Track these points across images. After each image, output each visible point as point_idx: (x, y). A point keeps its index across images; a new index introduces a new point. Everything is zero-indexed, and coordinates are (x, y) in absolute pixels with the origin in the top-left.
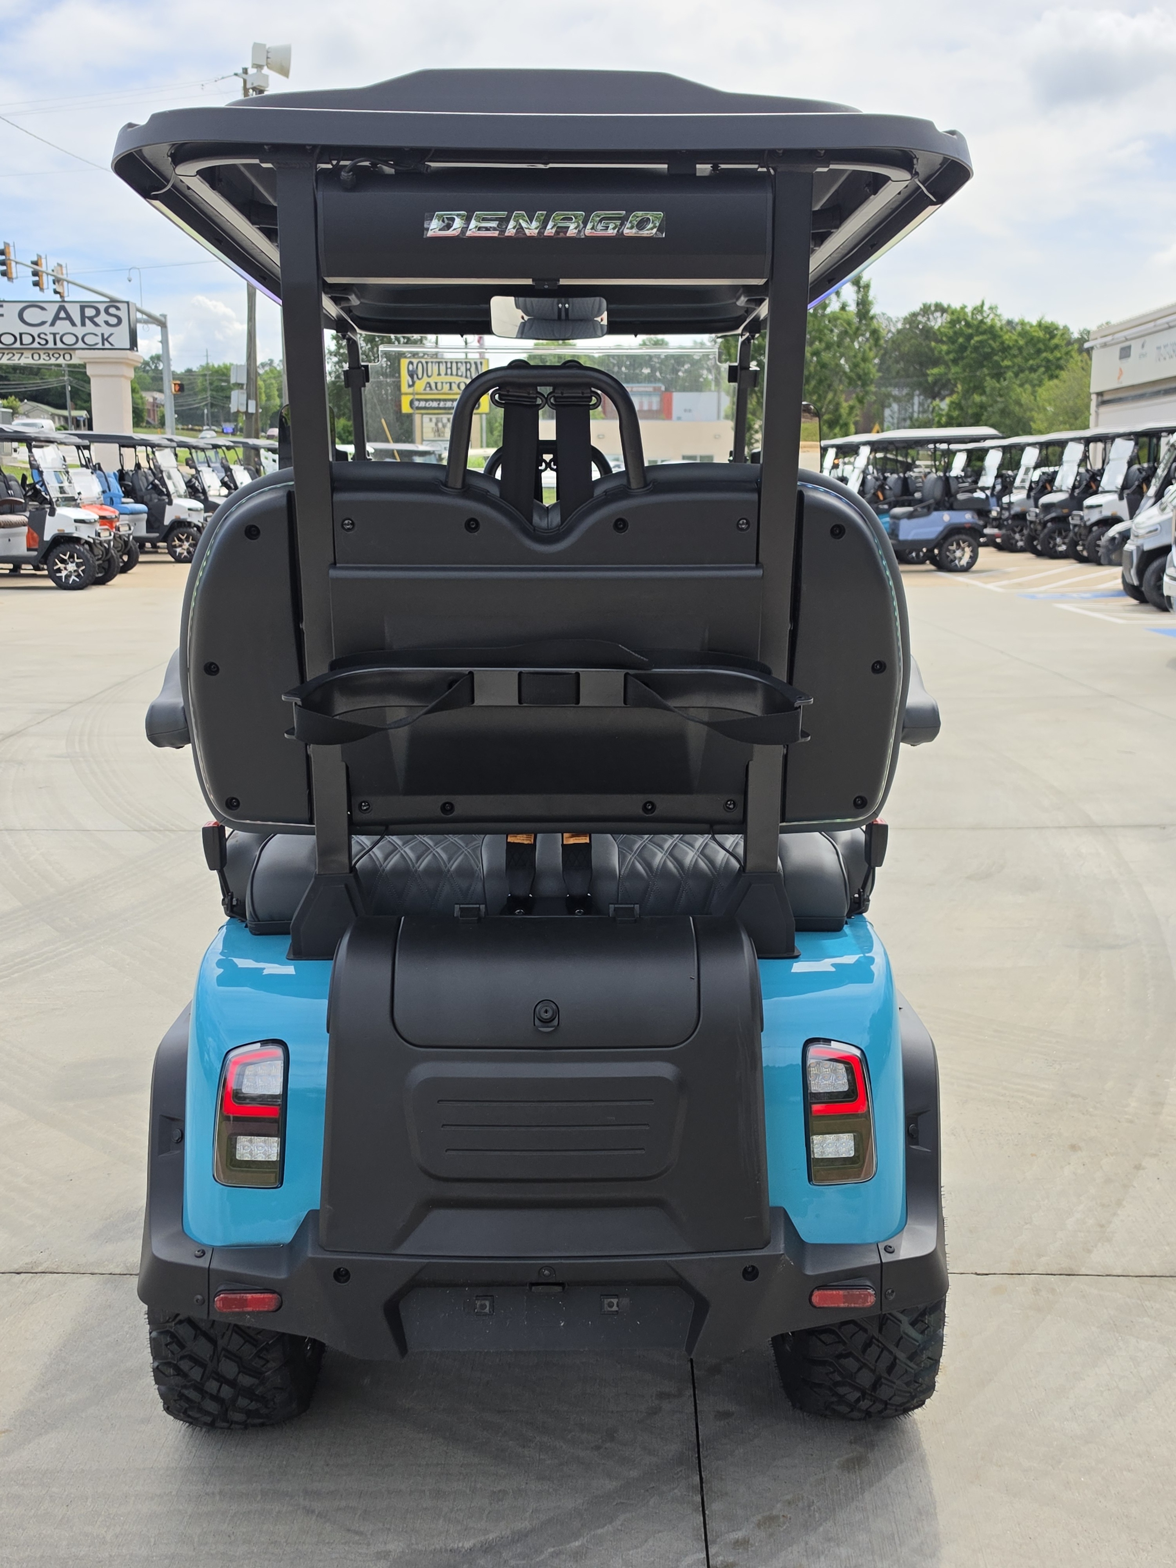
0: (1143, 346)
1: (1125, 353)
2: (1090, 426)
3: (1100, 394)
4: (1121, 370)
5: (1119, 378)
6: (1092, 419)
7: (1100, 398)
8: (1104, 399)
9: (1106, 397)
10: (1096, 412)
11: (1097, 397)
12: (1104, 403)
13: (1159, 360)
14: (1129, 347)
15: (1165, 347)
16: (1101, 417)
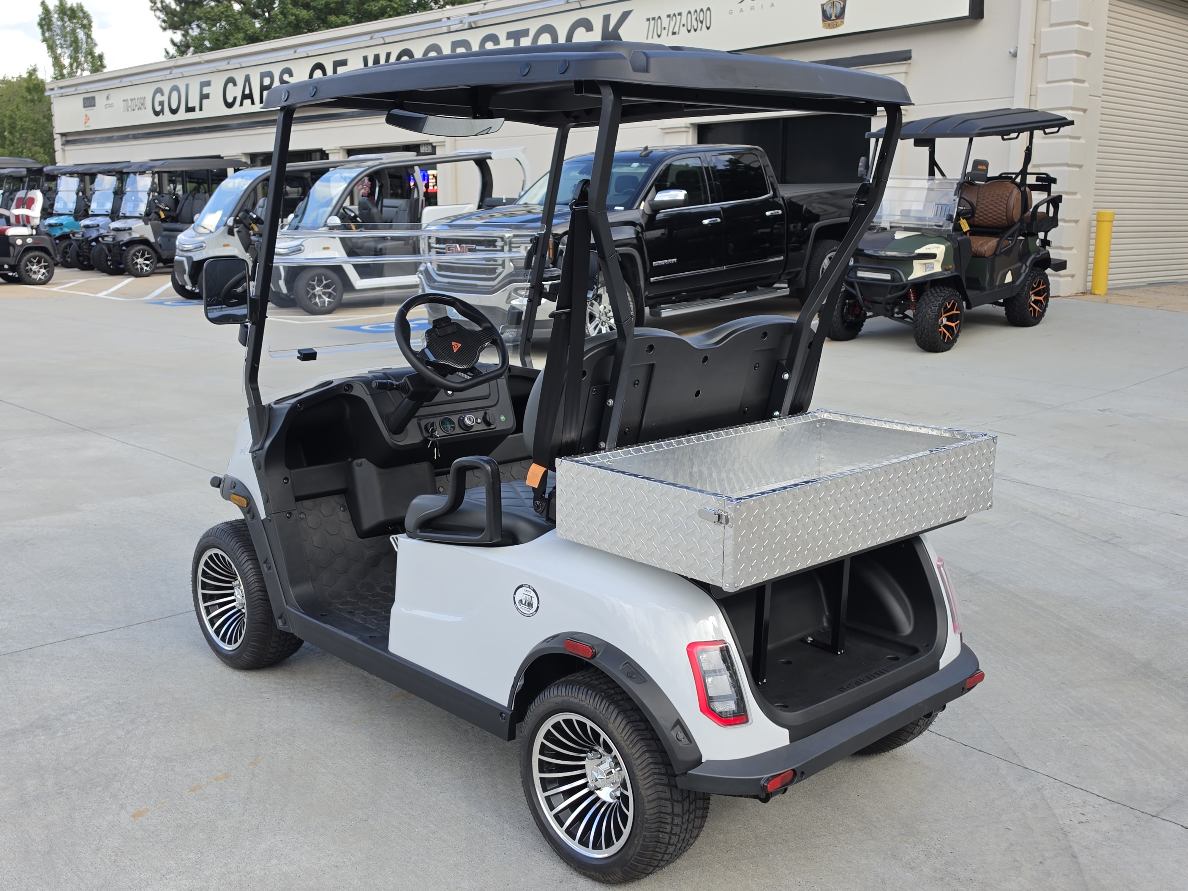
0: (108, 97)
1: (89, 103)
2: (57, 161)
3: (63, 135)
4: (86, 116)
5: (86, 123)
6: (58, 156)
7: (64, 138)
8: (70, 139)
9: (69, 138)
10: (64, 150)
11: (62, 139)
12: (67, 143)
13: (128, 110)
14: (93, 98)
15: (131, 100)
16: (66, 152)
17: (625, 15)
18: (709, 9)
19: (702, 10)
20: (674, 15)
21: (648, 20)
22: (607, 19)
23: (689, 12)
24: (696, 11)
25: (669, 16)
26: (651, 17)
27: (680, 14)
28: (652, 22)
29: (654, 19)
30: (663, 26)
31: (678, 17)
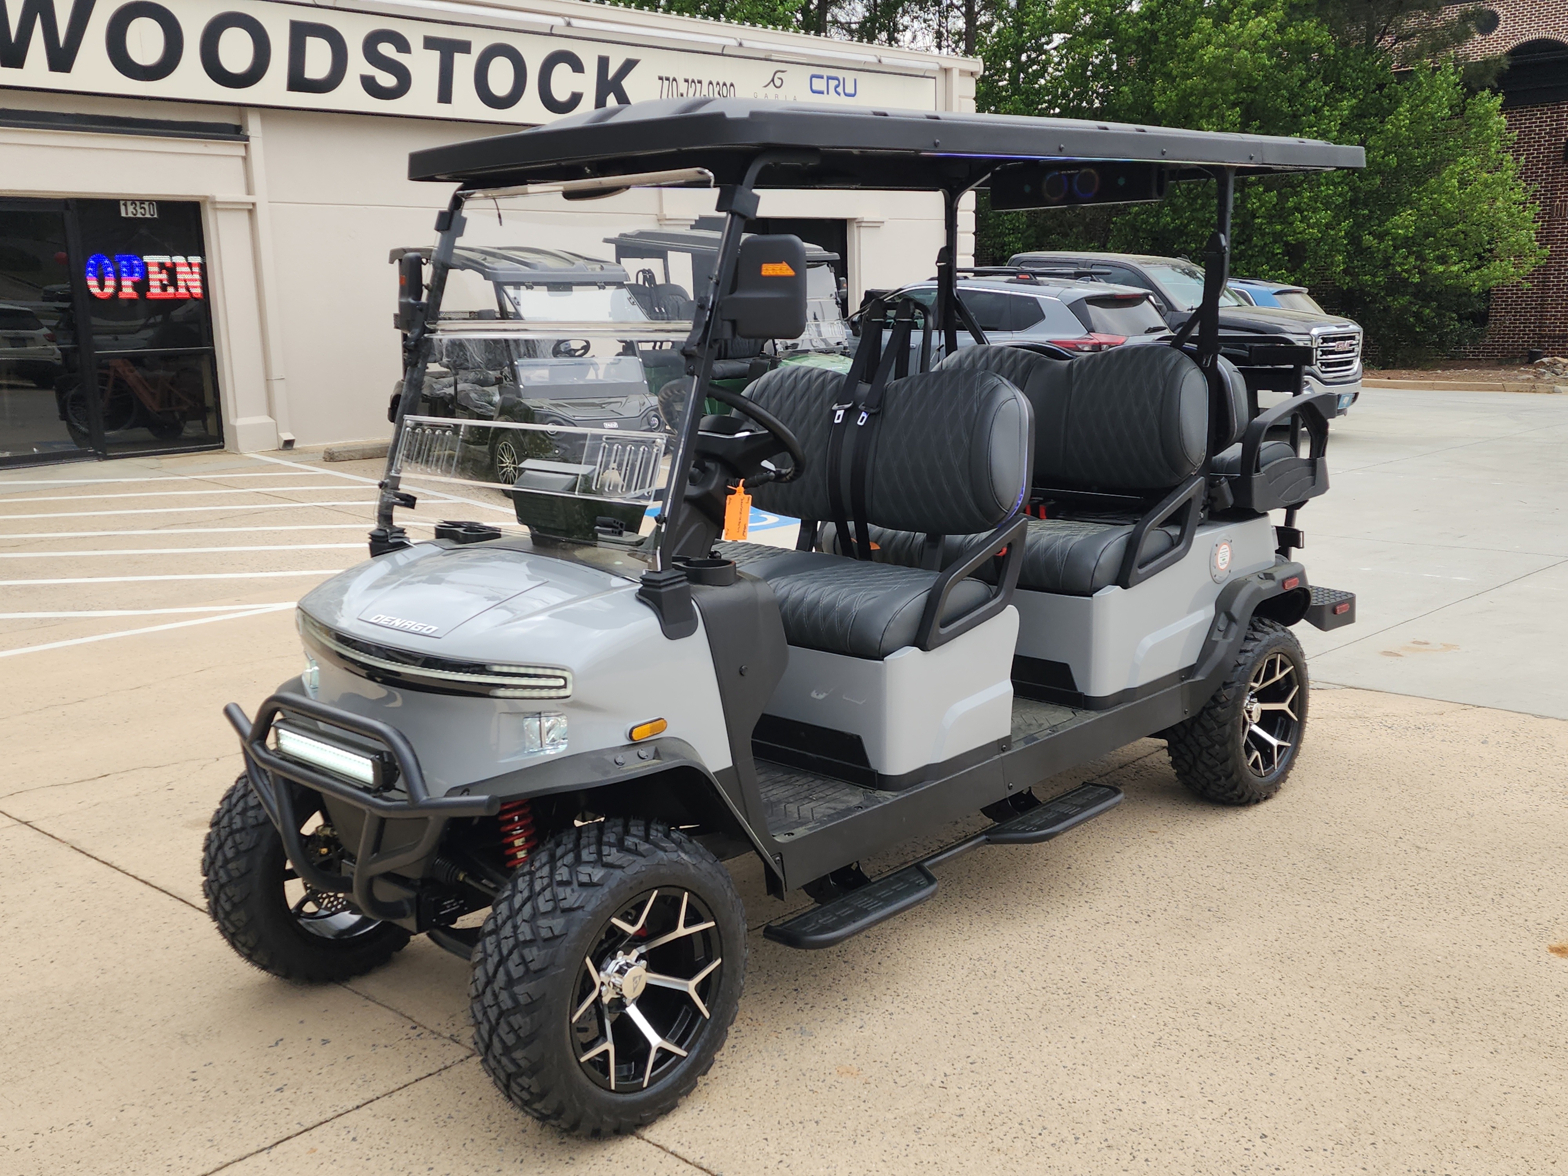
17: (629, 65)
18: (732, 85)
19: (725, 84)
20: (693, 81)
21: (661, 78)
22: (603, 63)
23: (711, 83)
24: (718, 84)
25: (686, 81)
26: (664, 75)
27: (700, 82)
28: (666, 83)
29: (667, 79)
30: (680, 91)
31: (698, 85)
